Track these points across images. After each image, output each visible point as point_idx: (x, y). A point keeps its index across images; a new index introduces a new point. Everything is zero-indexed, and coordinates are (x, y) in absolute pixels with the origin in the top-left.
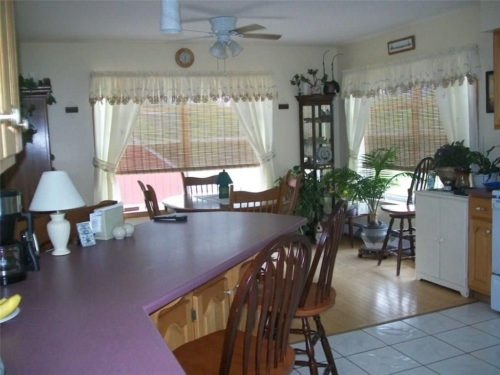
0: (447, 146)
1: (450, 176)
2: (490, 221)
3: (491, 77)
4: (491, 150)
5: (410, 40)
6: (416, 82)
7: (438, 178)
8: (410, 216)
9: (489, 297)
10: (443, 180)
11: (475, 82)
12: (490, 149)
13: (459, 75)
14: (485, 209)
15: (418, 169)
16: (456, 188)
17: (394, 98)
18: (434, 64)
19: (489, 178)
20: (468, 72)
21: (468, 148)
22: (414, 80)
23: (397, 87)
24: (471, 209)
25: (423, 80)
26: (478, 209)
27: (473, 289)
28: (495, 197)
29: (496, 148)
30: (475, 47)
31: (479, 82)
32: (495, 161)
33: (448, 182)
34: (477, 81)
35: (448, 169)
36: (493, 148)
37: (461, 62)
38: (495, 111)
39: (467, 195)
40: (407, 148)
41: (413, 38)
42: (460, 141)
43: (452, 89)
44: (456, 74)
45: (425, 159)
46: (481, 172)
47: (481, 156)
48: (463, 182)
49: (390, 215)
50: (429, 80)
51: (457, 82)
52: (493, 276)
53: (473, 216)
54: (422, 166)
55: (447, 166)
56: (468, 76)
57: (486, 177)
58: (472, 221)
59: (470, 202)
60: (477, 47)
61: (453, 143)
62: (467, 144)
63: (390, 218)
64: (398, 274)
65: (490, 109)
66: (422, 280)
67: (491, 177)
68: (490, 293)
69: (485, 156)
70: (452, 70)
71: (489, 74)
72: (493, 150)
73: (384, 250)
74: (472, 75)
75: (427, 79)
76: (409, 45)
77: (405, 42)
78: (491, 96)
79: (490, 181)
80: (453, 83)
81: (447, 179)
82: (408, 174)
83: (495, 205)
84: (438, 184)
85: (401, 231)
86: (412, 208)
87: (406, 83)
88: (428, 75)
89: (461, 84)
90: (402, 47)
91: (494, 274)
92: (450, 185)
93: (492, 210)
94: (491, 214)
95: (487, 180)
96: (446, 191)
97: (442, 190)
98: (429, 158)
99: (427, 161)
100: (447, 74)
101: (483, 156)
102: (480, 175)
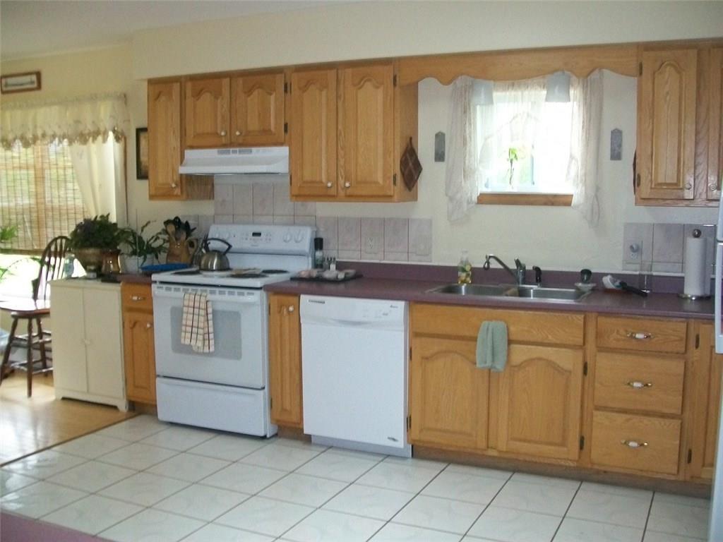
0: (87, 222)
1: (93, 259)
2: (151, 312)
3: (142, 135)
4: (147, 225)
5: (34, 78)
6: (44, 135)
7: (77, 263)
8: (38, 315)
9: (156, 406)
10: (85, 265)
11: (123, 139)
12: (145, 224)
13: (102, 129)
14: (144, 299)
15: (47, 252)
16: (102, 274)
17: (9, 153)
18: (68, 114)
19: (144, 261)
20: (114, 128)
21: (115, 225)
22: (39, 133)
23: (15, 139)
24: (124, 299)
25: (52, 133)
26: (135, 298)
27: (133, 399)
28: (155, 282)
29: (151, 223)
30: (123, 96)
31: (127, 141)
32: (150, 240)
33: (92, 268)
34: (125, 139)
35: (91, 251)
36: (149, 222)
37: (105, 113)
38: (150, 177)
39: (119, 282)
40: (27, 224)
41: (38, 74)
42: (105, 215)
43: (93, 147)
44: (99, 129)
45: (55, 239)
46: (134, 253)
47: (133, 234)
48: (112, 266)
49: (13, 316)
50: (62, 134)
51: (100, 138)
52: (158, 379)
53: (127, 308)
54: (53, 248)
55: (91, 246)
56: (114, 131)
57: (141, 259)
58: (127, 314)
59: (122, 291)
60: (125, 96)
61: (96, 217)
62: (113, 219)
63: (13, 320)
64: (30, 394)
65: (142, 175)
66: (64, 399)
67: (147, 260)
68: (156, 401)
69: (139, 233)
70: (93, 122)
71: (139, 131)
72: (149, 226)
73: (6, 365)
74: (119, 130)
75: (59, 132)
76: (32, 83)
77: (27, 79)
78: (144, 159)
79: (146, 264)
80: (95, 139)
81: (90, 264)
82: (34, 259)
83: (156, 292)
84: (79, 271)
85: (30, 337)
86: (42, 304)
87: (30, 136)
88: (59, 127)
89: (105, 140)
90: (22, 85)
91: (159, 376)
92: (94, 271)
93: (152, 298)
94: (151, 304)
95: (143, 263)
96: (90, 279)
97: (85, 278)
98: (62, 237)
99: (59, 241)
100: (86, 127)
101: (136, 233)
102: (133, 257)
